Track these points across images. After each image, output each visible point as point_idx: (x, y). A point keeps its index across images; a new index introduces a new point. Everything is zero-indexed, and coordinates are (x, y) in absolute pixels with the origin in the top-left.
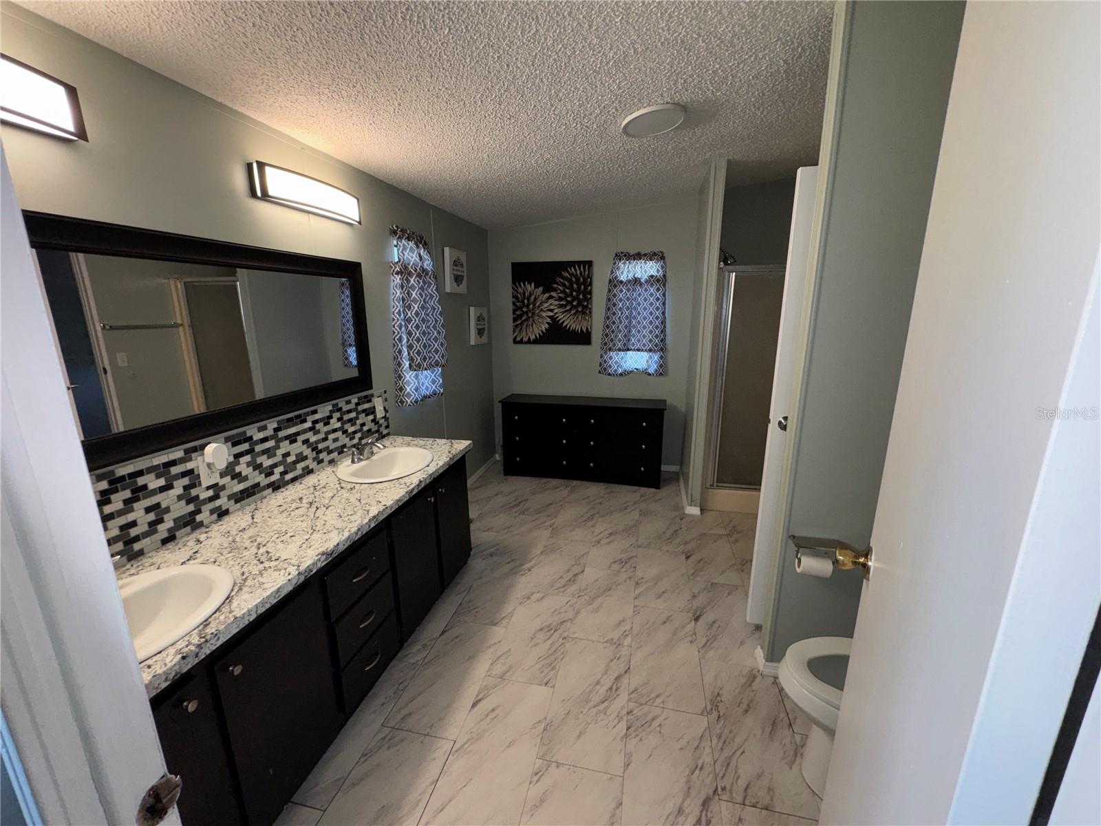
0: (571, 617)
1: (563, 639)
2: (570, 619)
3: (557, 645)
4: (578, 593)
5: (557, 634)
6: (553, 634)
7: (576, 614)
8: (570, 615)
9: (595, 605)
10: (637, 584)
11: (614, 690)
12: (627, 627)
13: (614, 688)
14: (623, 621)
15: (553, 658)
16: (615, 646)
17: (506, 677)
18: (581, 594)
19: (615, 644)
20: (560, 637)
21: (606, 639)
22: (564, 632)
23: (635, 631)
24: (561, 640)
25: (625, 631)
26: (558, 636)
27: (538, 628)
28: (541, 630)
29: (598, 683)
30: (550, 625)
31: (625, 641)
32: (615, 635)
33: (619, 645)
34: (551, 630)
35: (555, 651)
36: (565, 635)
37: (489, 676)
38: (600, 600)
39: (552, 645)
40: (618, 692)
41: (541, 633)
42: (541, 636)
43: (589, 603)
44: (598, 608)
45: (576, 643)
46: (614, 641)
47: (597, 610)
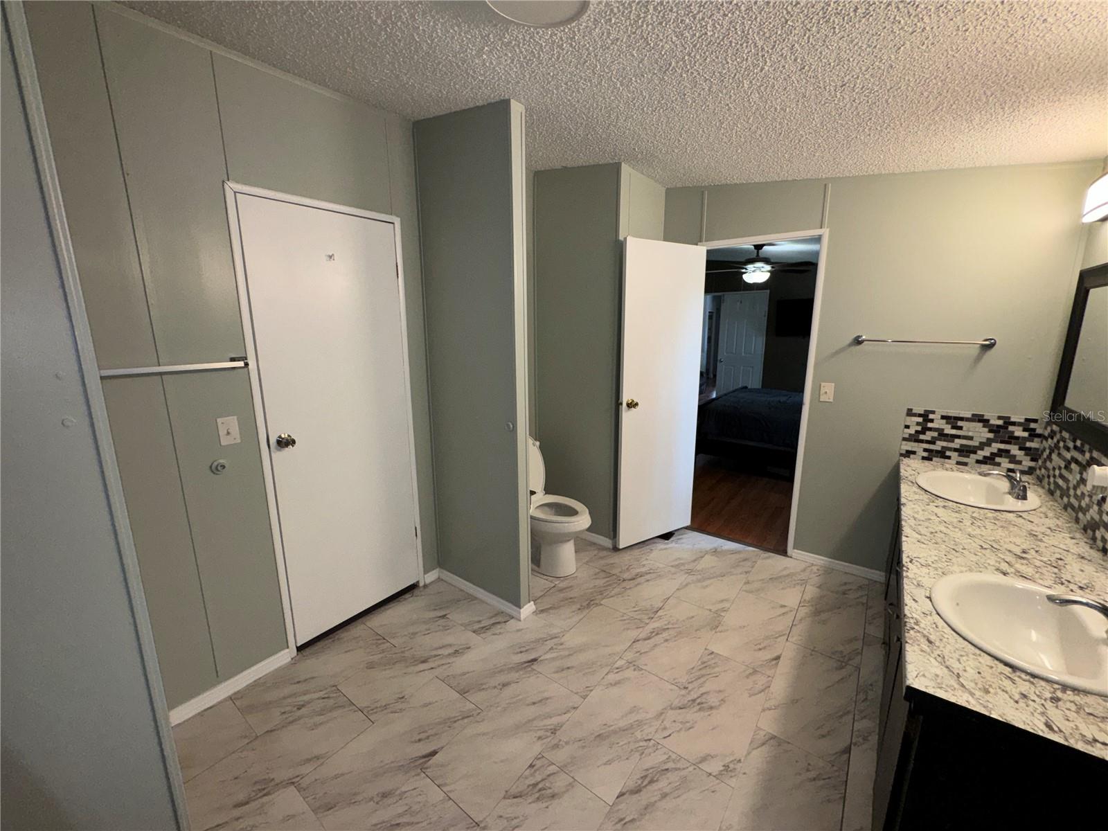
0: (671, 712)
1: (687, 688)
2: (672, 709)
3: (696, 684)
4: (647, 747)
5: (694, 695)
6: (698, 698)
7: (662, 714)
8: (671, 714)
9: (633, 718)
10: (554, 731)
11: (656, 632)
12: (612, 677)
13: (653, 634)
14: (611, 684)
15: (703, 672)
16: (635, 663)
17: (751, 671)
18: (644, 744)
19: (634, 665)
20: (690, 691)
21: (641, 672)
22: (683, 696)
23: (606, 670)
24: (690, 689)
25: (617, 672)
26: (692, 693)
27: (714, 712)
28: (711, 708)
29: (666, 640)
30: (700, 710)
31: (623, 663)
32: (629, 673)
33: (631, 663)
34: (699, 704)
35: (699, 678)
36: (683, 692)
37: (769, 676)
38: (622, 724)
39: (701, 686)
40: (652, 631)
41: (713, 705)
42: (713, 700)
43: (640, 723)
44: (631, 712)
45: (674, 679)
46: (633, 668)
47: (634, 709)
